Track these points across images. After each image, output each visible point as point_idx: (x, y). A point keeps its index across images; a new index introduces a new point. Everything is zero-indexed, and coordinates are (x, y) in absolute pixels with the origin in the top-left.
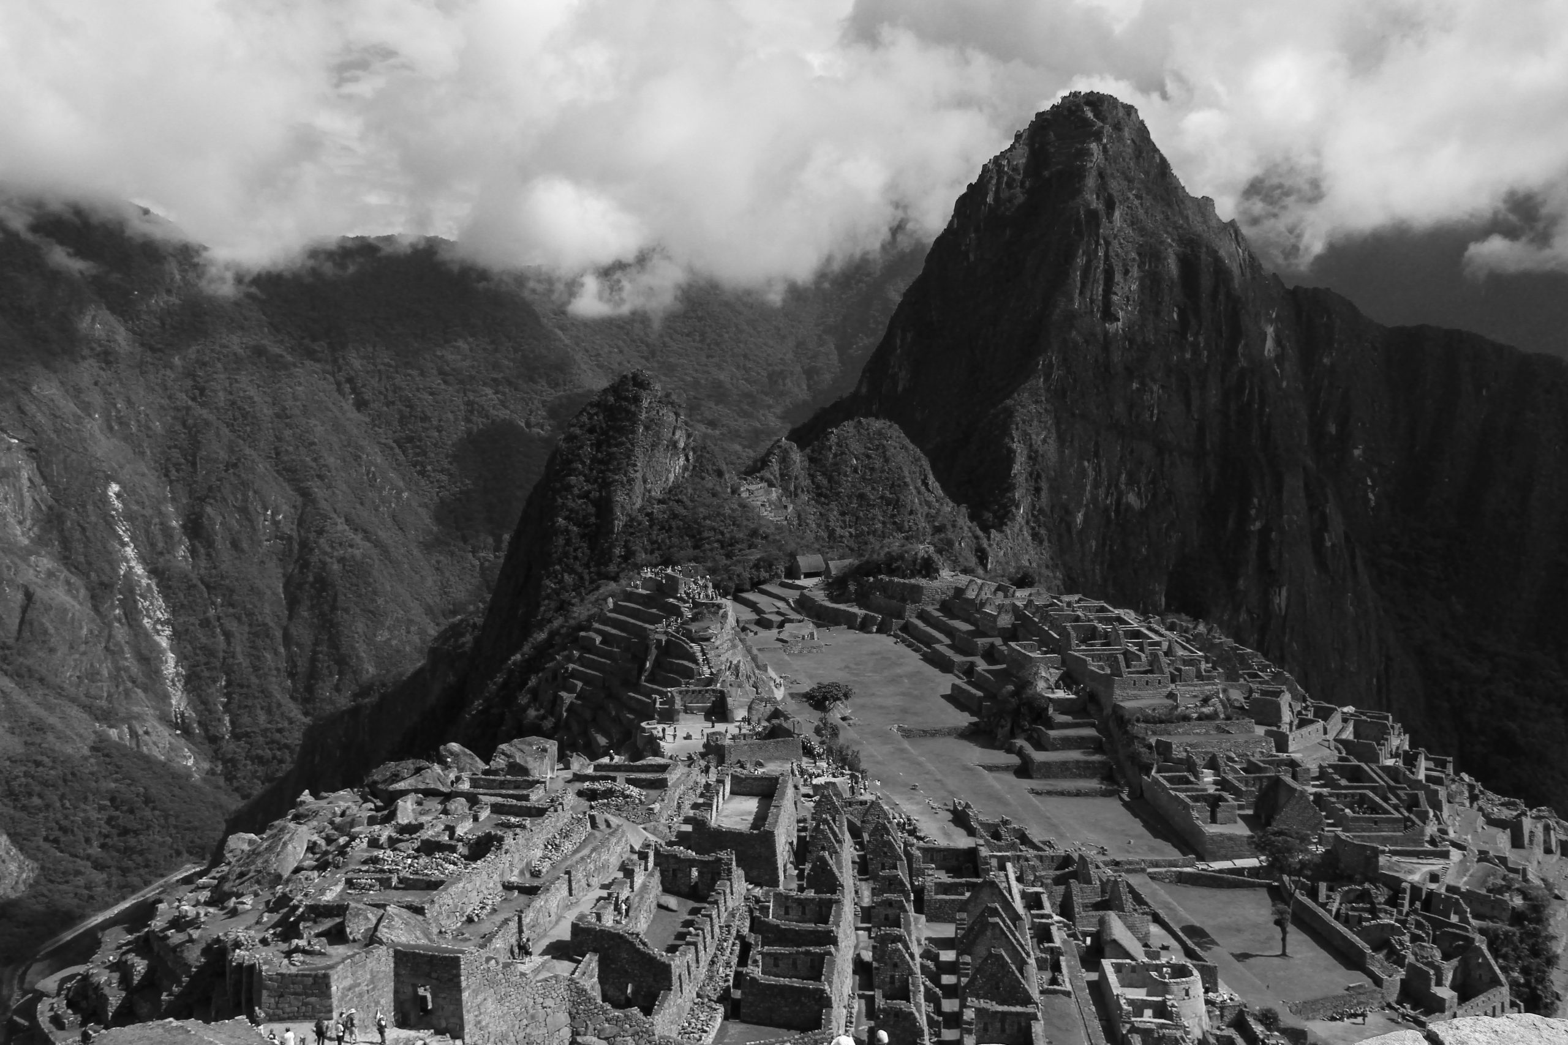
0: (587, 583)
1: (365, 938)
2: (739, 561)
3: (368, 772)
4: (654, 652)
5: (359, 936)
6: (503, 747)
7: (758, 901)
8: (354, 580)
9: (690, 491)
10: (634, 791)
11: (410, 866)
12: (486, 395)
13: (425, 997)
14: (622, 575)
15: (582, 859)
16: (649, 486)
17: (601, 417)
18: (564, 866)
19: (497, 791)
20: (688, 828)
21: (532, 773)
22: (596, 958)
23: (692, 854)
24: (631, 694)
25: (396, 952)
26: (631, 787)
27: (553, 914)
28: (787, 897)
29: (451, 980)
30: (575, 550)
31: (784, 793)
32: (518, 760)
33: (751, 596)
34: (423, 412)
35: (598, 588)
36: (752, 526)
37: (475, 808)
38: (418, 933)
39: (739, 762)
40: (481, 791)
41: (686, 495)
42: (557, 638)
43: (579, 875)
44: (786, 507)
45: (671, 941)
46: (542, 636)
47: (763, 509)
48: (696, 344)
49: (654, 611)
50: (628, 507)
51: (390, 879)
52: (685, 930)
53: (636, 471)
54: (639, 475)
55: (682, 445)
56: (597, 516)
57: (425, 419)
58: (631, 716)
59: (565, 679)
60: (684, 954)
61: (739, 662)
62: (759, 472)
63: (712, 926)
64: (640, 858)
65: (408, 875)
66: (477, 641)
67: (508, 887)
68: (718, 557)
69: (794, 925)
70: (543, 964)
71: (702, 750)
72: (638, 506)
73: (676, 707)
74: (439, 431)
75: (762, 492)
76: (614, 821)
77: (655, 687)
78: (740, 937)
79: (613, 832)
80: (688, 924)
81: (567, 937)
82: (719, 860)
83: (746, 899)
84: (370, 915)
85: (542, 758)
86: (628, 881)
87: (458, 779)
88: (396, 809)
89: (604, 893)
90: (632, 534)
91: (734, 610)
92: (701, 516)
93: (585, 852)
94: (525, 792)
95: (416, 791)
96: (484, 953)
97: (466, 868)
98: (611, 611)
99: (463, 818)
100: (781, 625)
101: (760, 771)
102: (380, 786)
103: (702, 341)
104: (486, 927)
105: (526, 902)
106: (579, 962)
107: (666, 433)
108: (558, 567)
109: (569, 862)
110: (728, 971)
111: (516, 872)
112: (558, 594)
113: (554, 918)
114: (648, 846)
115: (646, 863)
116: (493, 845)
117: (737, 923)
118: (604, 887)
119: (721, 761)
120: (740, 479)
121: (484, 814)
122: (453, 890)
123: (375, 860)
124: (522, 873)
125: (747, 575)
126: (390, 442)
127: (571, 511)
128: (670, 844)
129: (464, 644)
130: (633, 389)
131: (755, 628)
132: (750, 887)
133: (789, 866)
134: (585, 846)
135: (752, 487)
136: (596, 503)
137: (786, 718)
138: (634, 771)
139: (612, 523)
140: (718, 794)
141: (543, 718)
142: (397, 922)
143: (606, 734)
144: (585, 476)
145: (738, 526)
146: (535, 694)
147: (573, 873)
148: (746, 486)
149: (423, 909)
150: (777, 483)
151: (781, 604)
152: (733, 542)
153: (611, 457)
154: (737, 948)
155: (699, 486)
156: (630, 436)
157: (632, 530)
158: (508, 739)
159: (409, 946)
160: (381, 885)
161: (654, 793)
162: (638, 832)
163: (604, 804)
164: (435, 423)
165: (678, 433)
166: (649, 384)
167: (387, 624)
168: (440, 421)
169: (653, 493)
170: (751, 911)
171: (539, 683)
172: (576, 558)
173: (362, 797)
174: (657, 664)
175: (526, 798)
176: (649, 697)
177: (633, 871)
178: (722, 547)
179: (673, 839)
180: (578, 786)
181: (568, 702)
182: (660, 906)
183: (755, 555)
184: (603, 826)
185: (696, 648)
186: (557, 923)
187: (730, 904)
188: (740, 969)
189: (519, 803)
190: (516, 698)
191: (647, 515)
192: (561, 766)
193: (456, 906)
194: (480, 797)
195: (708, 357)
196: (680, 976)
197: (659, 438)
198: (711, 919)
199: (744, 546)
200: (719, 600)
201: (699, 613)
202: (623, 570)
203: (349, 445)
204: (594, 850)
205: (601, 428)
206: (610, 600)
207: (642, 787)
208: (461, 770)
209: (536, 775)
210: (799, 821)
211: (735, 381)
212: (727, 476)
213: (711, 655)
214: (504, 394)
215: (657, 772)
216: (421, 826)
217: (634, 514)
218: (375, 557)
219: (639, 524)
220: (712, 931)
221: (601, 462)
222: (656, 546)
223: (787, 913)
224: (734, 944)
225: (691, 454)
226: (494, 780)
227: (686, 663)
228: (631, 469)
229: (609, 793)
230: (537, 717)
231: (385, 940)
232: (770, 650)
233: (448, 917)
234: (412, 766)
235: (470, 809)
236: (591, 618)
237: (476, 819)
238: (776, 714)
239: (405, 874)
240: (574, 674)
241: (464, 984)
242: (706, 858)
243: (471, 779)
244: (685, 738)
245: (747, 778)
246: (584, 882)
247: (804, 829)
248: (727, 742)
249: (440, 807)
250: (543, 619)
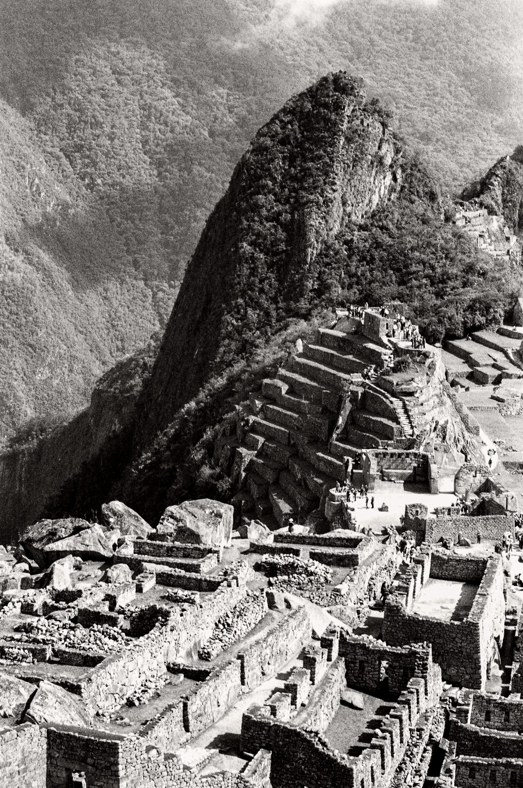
0: (274, 321)
1: (17, 714)
2: (451, 302)
3: (24, 530)
4: (348, 406)
5: (10, 712)
6: (173, 509)
7: (455, 703)
8: (14, 308)
9: (397, 216)
10: (318, 567)
11: (66, 638)
12: (165, 98)
13: (80, 783)
14: (315, 312)
15: (257, 643)
16: (349, 209)
17: (296, 127)
18: (236, 650)
19: (164, 559)
20: (380, 615)
21: (203, 539)
22: (269, 755)
23: (382, 645)
24: (320, 454)
25: (49, 732)
26: (317, 563)
27: (221, 703)
28: (489, 701)
29: (108, 768)
30: (261, 281)
31: (490, 581)
32: (189, 525)
33: (464, 344)
34: (94, 117)
35: (286, 327)
36: (468, 260)
37: (138, 577)
38: (73, 713)
39: (441, 540)
40: (146, 557)
41: (391, 220)
42: (237, 384)
43: (252, 662)
44: (508, 239)
45: (354, 742)
46: (220, 382)
47: (481, 240)
48: (409, 43)
49: (350, 357)
50: (324, 233)
51: (44, 650)
52: (370, 731)
53: (334, 191)
54: (338, 195)
55: (388, 161)
56: (288, 242)
57: (97, 124)
58: (320, 481)
59: (245, 433)
60: (368, 757)
61: (447, 422)
62: (478, 196)
63: (401, 729)
64: (323, 646)
65: (63, 648)
66: (146, 383)
67: (173, 669)
68: (426, 296)
69: (494, 733)
70: (210, 758)
71: (399, 524)
72: (335, 231)
73: (372, 472)
74: (112, 139)
75: (480, 220)
76: (295, 601)
77: (348, 447)
78: (432, 742)
79: (294, 614)
80: (374, 724)
81: (236, 729)
82: (413, 654)
83: (442, 700)
84: (22, 690)
85: (215, 524)
86: (309, 671)
87: (121, 542)
88: (52, 573)
89: (281, 684)
90: (327, 265)
91: (443, 361)
92: (409, 246)
93: (261, 635)
94: (195, 562)
95: (75, 553)
96: (144, 742)
97: (127, 645)
98: (300, 355)
99: (126, 586)
100: (497, 381)
101: (463, 552)
102: (35, 545)
103: (415, 40)
104: (148, 713)
105: (193, 688)
106: (250, 759)
107: (372, 148)
108: (240, 301)
109: (242, 646)
110: (417, 779)
111: (183, 653)
112: (240, 333)
113: (223, 708)
114: (333, 632)
115: (330, 652)
116: (158, 620)
117: (430, 726)
118: (281, 677)
119: (421, 539)
120: (456, 203)
121: (149, 584)
122: (111, 668)
123: (28, 629)
124: (189, 654)
125: (459, 318)
126: (57, 151)
127: (258, 235)
128: (358, 631)
129: (132, 387)
130: (333, 95)
131: (466, 383)
132: (448, 687)
133: (493, 664)
134: (261, 628)
135: (469, 214)
136: (286, 227)
137: (499, 492)
138: (319, 545)
139: (304, 250)
140: (415, 577)
141: (219, 477)
142: (51, 700)
143: (290, 500)
144: (275, 195)
145: (452, 260)
146: (210, 448)
147: (246, 658)
148: (463, 213)
149: (79, 687)
150: (499, 210)
151: (499, 356)
152: (445, 278)
153: (306, 173)
154: (428, 756)
155: (407, 211)
156: (329, 149)
157: (326, 260)
158: (178, 501)
159: (64, 727)
160: (34, 656)
161: (341, 571)
162: (321, 613)
163: (284, 581)
164: (107, 130)
165: (385, 147)
166: (352, 88)
167: (48, 360)
168: (113, 127)
169: (354, 218)
170: (447, 714)
171: (215, 437)
172: (262, 291)
173: (15, 556)
174: (352, 420)
175: (196, 569)
176: (341, 458)
177: (314, 660)
178: (432, 284)
179: (362, 626)
180: (256, 558)
181: (247, 460)
182: (343, 702)
183: (471, 294)
184: (281, 606)
185: (397, 404)
186: (226, 713)
187: (424, 705)
188: (431, 778)
189: (188, 575)
190: (189, 453)
191: (346, 242)
192: (237, 534)
193: (116, 687)
194: (145, 564)
195: (422, 58)
196: (362, 782)
197: (362, 153)
198: (401, 721)
199: (458, 283)
200: (428, 348)
201: (402, 362)
202: (316, 306)
203: (12, 154)
204: (271, 633)
205: (296, 138)
206: (299, 342)
207: (329, 564)
208: (125, 532)
209: (207, 542)
210: (507, 613)
211: (452, 89)
212: (440, 199)
213: (414, 411)
214: (185, 97)
215: (346, 546)
216: (79, 594)
217: (331, 241)
218: (37, 283)
219: (336, 254)
220: (401, 735)
221: (294, 178)
222: (355, 279)
223: (488, 719)
224: (425, 750)
225: (399, 171)
226: (162, 546)
227: (385, 421)
228: (327, 187)
229: (290, 569)
230: (211, 476)
231: (37, 719)
232: (483, 410)
233: (107, 699)
234: (70, 525)
235: (133, 578)
236: (277, 363)
237: (139, 589)
238: (487, 486)
239: (61, 646)
240: (255, 428)
241: (121, 773)
242: (398, 650)
243: (135, 543)
244: (381, 510)
245: (449, 560)
246: (258, 671)
247: (513, 622)
248: (429, 517)
249: (100, 573)
250: (222, 362)
